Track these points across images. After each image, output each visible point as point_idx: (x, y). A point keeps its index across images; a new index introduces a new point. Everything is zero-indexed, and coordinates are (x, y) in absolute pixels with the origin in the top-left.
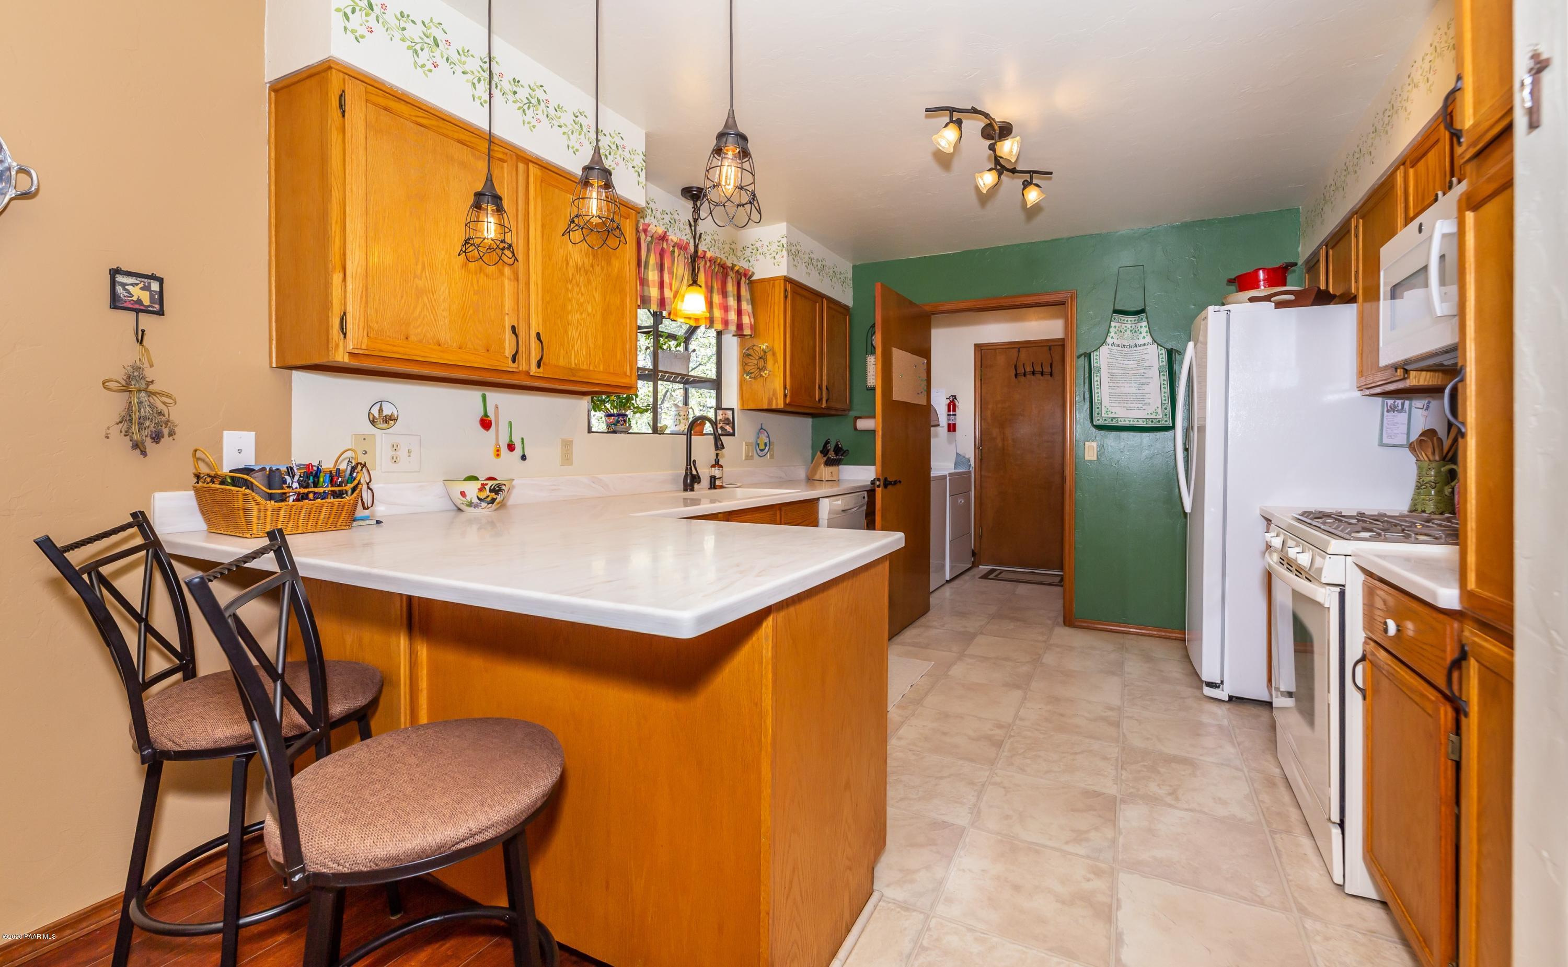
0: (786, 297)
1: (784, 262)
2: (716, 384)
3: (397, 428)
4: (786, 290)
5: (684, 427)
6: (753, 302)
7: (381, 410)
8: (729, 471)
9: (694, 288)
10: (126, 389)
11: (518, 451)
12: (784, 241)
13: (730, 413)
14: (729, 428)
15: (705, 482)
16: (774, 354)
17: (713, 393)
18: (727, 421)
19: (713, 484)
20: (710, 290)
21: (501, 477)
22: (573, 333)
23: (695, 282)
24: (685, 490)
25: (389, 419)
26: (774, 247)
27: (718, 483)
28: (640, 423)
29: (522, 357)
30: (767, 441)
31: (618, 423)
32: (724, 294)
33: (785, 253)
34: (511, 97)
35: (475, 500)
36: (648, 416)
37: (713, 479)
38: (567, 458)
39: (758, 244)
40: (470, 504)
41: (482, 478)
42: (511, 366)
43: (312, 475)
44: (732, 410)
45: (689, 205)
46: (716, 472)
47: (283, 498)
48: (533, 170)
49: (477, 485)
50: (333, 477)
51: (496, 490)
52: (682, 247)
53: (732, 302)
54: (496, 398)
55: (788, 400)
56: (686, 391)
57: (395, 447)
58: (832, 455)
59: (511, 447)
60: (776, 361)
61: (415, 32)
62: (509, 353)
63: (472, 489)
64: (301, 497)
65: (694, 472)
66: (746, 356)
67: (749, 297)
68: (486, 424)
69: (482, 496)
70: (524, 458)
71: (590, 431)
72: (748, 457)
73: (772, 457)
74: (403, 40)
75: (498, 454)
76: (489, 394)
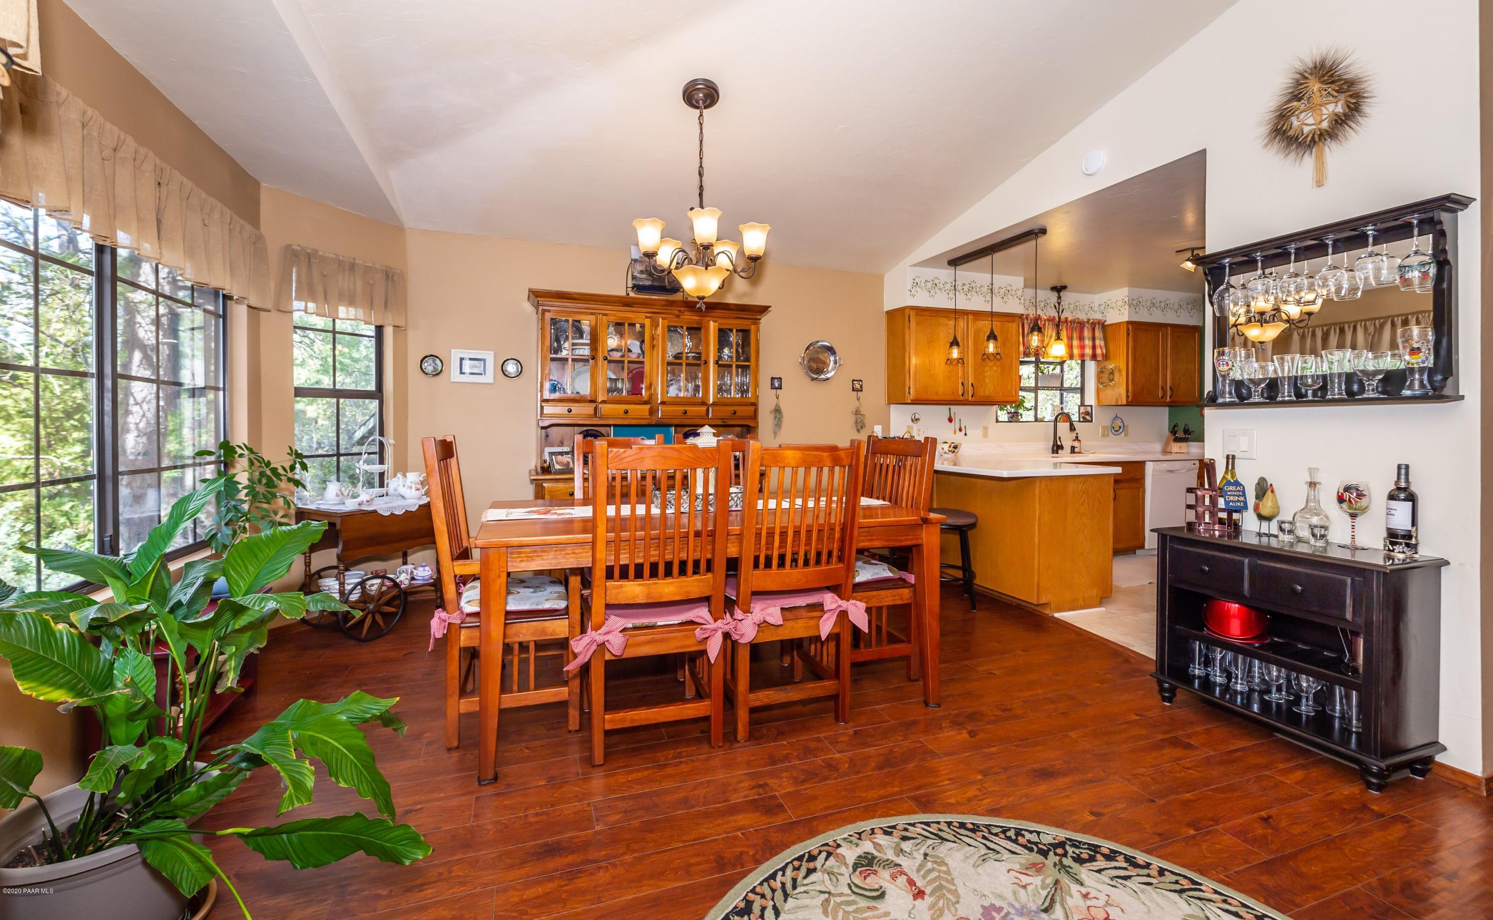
0: (1128, 334)
1: (1126, 312)
2: (1082, 390)
3: (920, 423)
4: (1128, 329)
5: (1053, 418)
6: (1105, 339)
7: (915, 417)
8: (1085, 443)
9: (1059, 341)
10: (856, 414)
11: (964, 432)
12: (1126, 299)
13: (1089, 408)
14: (1088, 418)
15: (1067, 449)
16: (1120, 371)
17: (1079, 395)
18: (1087, 413)
19: (1073, 450)
20: (1070, 338)
21: (957, 442)
22: (987, 380)
23: (1058, 338)
24: (1053, 453)
25: (917, 420)
26: (1120, 303)
27: (1076, 450)
28: (1028, 416)
29: (965, 395)
30: (1121, 425)
31: (1014, 417)
32: (1081, 338)
33: (1127, 307)
35: (946, 452)
36: (1032, 413)
37: (1073, 448)
38: (985, 435)
39: (1109, 302)
41: (949, 442)
42: (962, 398)
44: (1091, 406)
45: (1056, 294)
46: (1076, 444)
48: (970, 317)
49: (948, 445)
51: (955, 447)
52: (1050, 320)
53: (1088, 343)
54: (954, 408)
55: (1130, 399)
56: (1062, 395)
57: (919, 431)
58: (1180, 434)
59: (960, 430)
60: (1121, 375)
62: (960, 393)
63: (946, 447)
65: (1059, 443)
66: (1100, 373)
67: (1101, 335)
68: (950, 420)
69: (949, 450)
70: (966, 434)
71: (997, 421)
72: (1103, 435)
73: (1125, 435)
74: (926, 289)
75: (955, 433)
76: (952, 407)
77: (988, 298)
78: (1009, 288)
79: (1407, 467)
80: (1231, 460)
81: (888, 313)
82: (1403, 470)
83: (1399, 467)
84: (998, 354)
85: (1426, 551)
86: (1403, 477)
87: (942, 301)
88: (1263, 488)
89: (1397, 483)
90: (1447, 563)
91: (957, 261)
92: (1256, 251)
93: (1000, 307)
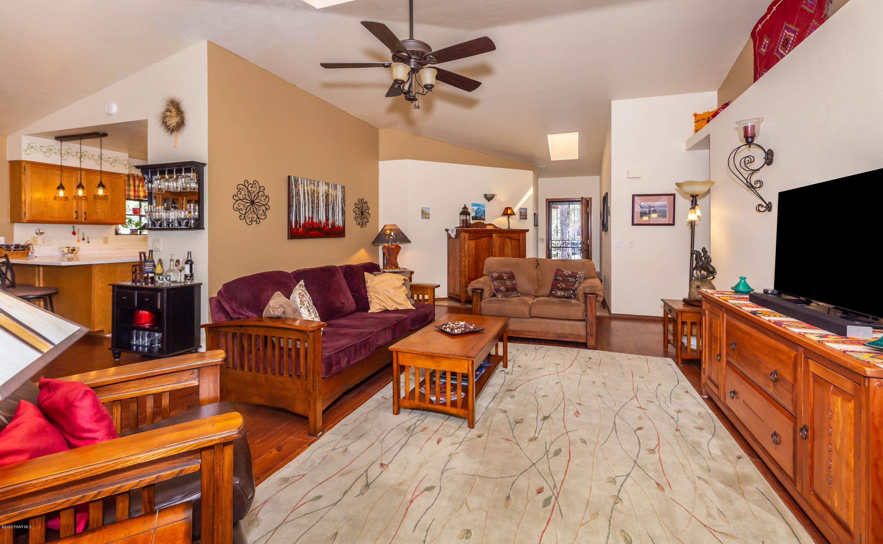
3: (44, 235)
7: (39, 231)
11: (86, 241)
21: (76, 247)
22: (97, 211)
25: (41, 233)
29: (80, 218)
31: (134, 232)
34: (76, 156)
35: (67, 253)
38: (106, 243)
40: (66, 254)
41: (71, 247)
42: (75, 220)
43: (17, 246)
47: (10, 250)
49: (69, 249)
50: (23, 247)
51: (75, 250)
57: (44, 240)
59: (84, 239)
61: (44, 149)
62: (83, 218)
63: (66, 250)
64: (15, 250)
68: (74, 233)
69: (69, 251)
70: (88, 242)
74: (41, 152)
75: (79, 241)
76: (75, 225)
77: (99, 162)
78: (117, 159)
79: (191, 252)
80: (151, 252)
81: (11, 162)
82: (189, 253)
83: (188, 252)
84: (105, 196)
85: (196, 281)
86: (189, 256)
87: (55, 160)
88: (160, 261)
89: (188, 258)
90: (201, 284)
91: (62, 138)
92: (158, 168)
93: (107, 168)
